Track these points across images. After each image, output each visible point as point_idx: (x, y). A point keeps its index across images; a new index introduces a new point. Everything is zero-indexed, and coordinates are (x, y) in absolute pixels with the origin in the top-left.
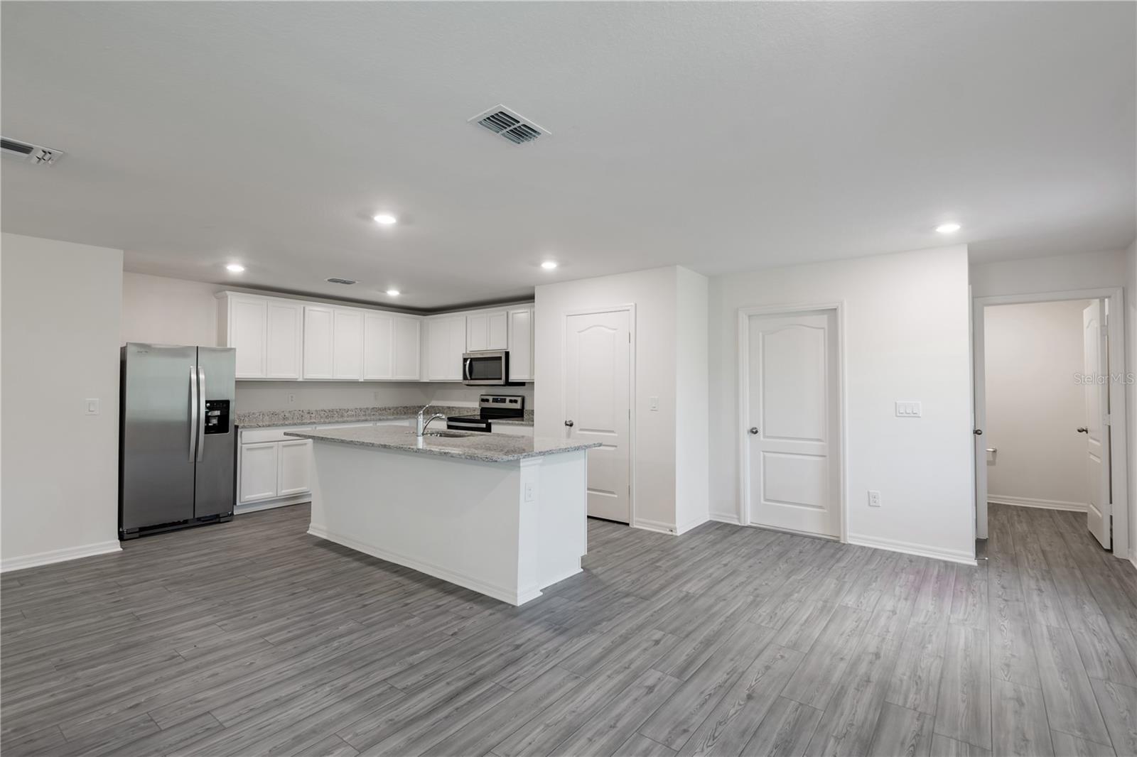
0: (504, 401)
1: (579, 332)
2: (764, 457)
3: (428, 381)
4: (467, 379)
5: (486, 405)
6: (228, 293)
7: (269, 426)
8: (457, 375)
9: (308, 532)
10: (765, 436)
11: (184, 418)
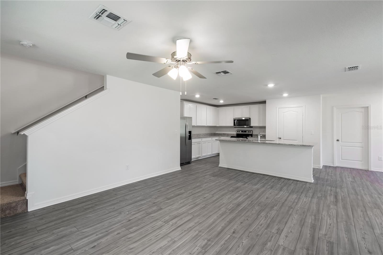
0: (246, 132)
1: (283, 113)
2: (341, 148)
3: (219, 126)
4: (235, 125)
5: (238, 133)
6: (184, 102)
7: (195, 138)
8: (232, 125)
9: (219, 166)
10: (342, 142)
11: (184, 136)
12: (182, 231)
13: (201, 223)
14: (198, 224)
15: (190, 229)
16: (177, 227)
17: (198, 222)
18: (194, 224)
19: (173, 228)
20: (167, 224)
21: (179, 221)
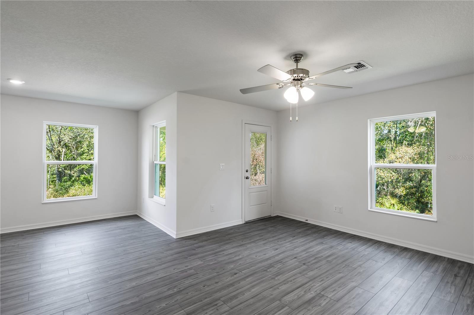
12: (294, 281)
13: (271, 288)
14: (275, 287)
15: (285, 282)
16: (303, 287)
17: (275, 289)
18: (280, 287)
19: (307, 287)
20: (318, 292)
21: (301, 295)
